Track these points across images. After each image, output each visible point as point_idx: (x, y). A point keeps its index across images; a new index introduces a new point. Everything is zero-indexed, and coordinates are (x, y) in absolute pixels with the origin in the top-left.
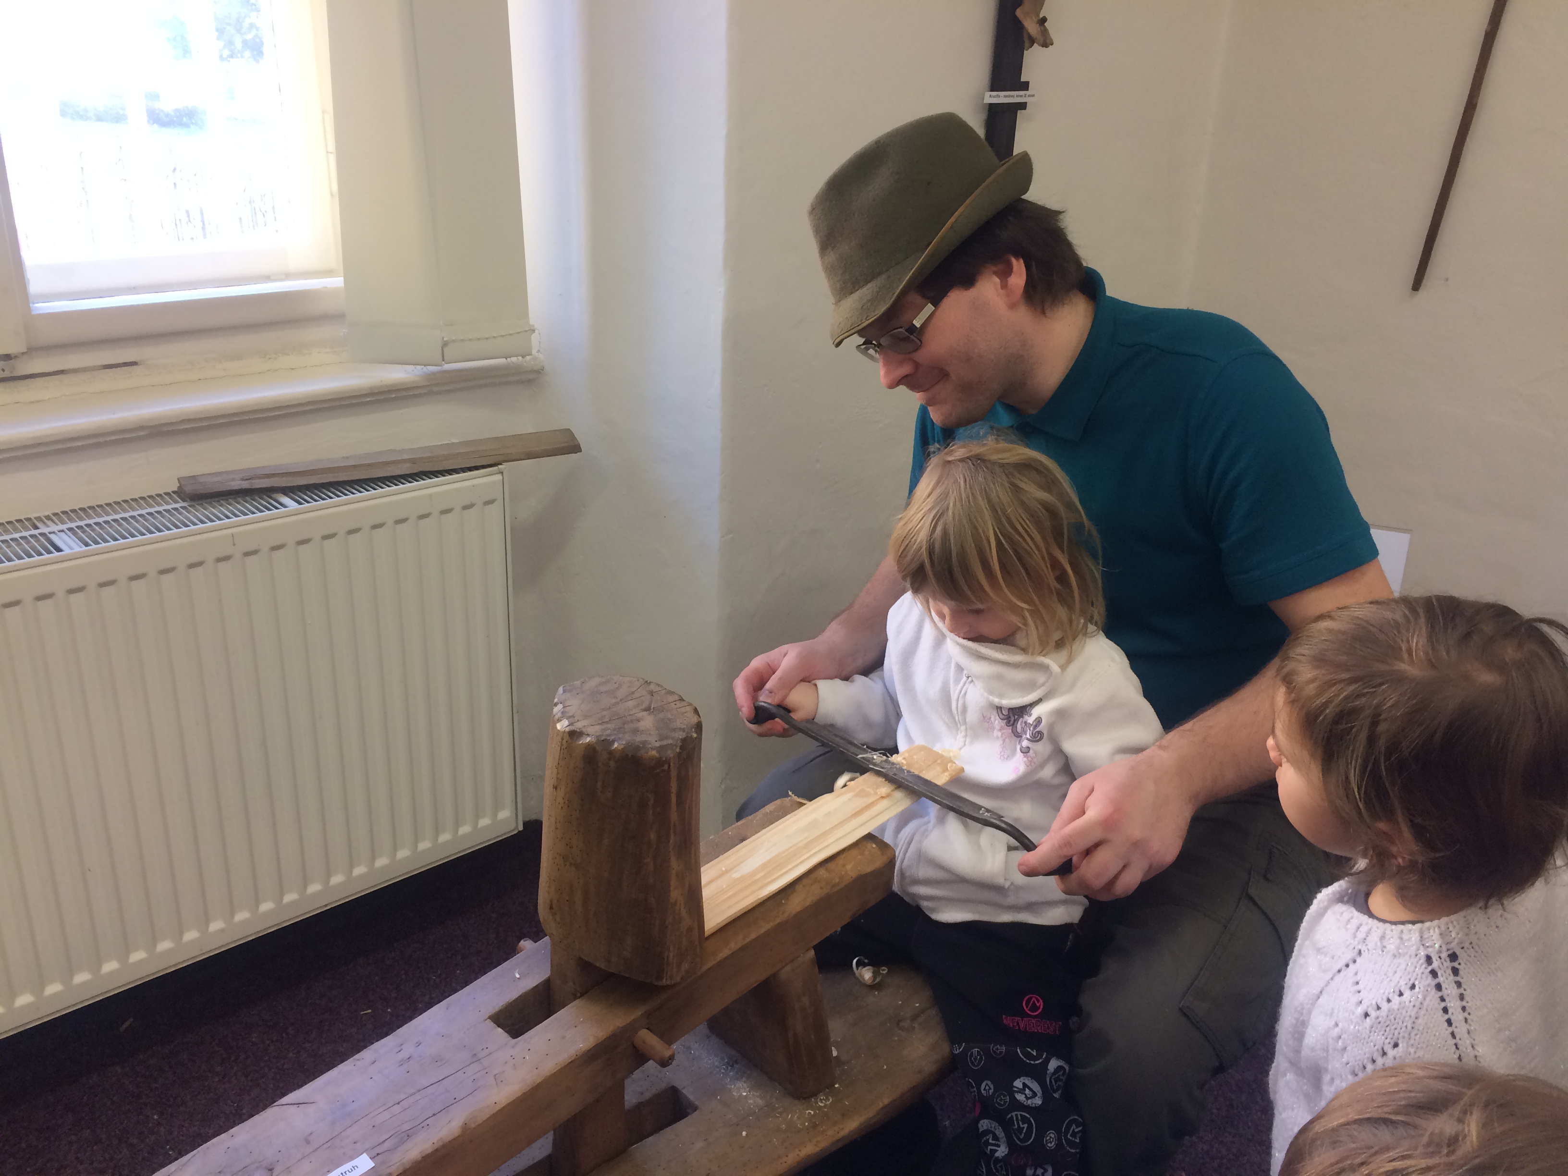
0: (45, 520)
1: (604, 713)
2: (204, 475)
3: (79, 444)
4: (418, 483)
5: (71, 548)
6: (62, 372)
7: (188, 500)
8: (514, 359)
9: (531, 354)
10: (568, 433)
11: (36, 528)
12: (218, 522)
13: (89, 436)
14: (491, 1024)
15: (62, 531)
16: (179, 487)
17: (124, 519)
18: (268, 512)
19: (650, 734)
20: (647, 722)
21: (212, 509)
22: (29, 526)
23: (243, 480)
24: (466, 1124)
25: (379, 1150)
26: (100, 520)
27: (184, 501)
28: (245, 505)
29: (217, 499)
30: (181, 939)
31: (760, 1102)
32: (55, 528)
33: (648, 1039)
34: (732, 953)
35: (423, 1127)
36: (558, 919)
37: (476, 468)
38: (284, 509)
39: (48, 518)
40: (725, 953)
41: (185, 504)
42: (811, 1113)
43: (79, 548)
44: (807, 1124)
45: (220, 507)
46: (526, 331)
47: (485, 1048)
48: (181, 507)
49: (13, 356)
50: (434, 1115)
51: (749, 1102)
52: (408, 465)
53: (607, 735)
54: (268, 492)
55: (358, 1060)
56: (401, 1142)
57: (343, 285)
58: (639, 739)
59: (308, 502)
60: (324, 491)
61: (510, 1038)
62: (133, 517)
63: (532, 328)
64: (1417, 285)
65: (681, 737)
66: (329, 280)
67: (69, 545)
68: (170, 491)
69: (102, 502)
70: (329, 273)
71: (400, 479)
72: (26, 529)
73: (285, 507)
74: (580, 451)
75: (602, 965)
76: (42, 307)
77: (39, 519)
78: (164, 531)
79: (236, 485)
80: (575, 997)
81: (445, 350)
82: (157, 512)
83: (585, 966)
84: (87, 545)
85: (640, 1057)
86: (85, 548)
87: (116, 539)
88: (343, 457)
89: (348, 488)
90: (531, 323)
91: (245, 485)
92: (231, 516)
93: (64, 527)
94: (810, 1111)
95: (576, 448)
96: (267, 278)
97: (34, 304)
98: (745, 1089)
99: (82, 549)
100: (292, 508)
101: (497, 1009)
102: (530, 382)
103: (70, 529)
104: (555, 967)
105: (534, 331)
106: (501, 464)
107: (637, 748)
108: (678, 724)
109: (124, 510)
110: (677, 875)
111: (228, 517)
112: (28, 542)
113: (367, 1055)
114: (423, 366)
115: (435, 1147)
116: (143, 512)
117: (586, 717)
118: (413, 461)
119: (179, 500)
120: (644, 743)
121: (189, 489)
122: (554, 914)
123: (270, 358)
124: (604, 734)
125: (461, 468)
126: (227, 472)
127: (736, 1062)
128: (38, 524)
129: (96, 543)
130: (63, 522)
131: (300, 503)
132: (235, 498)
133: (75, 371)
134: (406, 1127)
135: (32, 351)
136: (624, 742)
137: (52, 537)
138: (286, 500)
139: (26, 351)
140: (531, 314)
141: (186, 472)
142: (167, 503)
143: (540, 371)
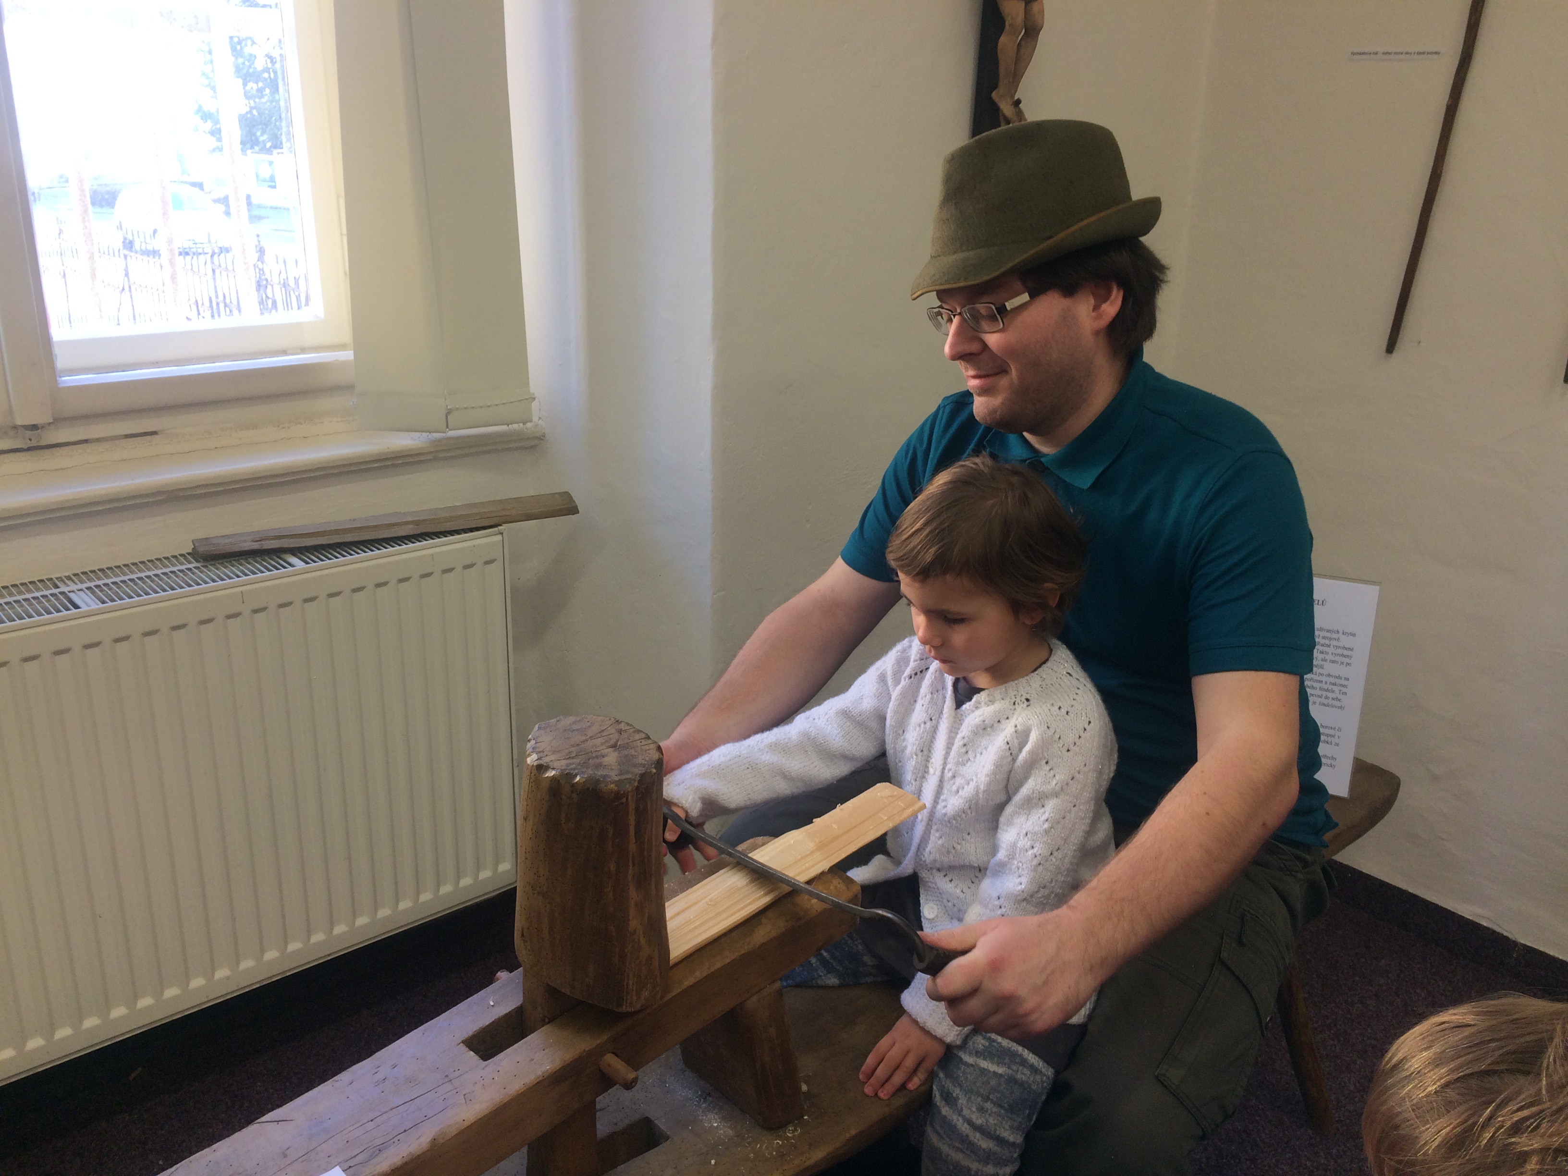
0: (67, 581)
1: (573, 749)
2: (217, 537)
3: (100, 508)
4: (421, 543)
5: (88, 606)
6: (86, 441)
7: (202, 560)
8: (515, 426)
9: (531, 421)
10: (567, 496)
11: (57, 587)
12: (229, 581)
13: (110, 501)
14: (463, 1048)
15: (81, 590)
16: (193, 549)
17: (140, 579)
18: (276, 572)
19: (612, 769)
20: (611, 758)
21: (223, 569)
22: (51, 586)
23: (253, 541)
24: (435, 1140)
25: (349, 1164)
26: (117, 580)
27: (197, 561)
28: (254, 565)
29: (229, 560)
30: (188, 986)
31: (731, 1132)
32: (73, 587)
33: (614, 1063)
34: (698, 982)
35: (394, 1142)
36: (529, 948)
37: (478, 529)
38: (291, 568)
39: (69, 578)
40: (690, 981)
41: (198, 565)
42: (779, 1143)
43: (95, 605)
44: (774, 1153)
45: (232, 568)
46: (527, 399)
47: (457, 1070)
48: (195, 568)
49: (39, 426)
50: (405, 1131)
51: (720, 1132)
52: (411, 526)
53: (571, 769)
54: (277, 553)
55: (337, 1081)
56: (373, 1157)
57: (353, 358)
58: (601, 772)
59: (315, 562)
60: (331, 551)
61: (481, 1061)
62: (148, 577)
63: (533, 397)
64: (1390, 348)
65: (640, 772)
66: (341, 353)
67: (87, 602)
68: (184, 552)
69: (120, 563)
70: (342, 347)
71: (403, 540)
72: (47, 588)
73: (293, 566)
74: (578, 512)
75: (566, 990)
76: (68, 380)
77: (60, 579)
78: (176, 589)
79: (247, 546)
80: (544, 1022)
81: (449, 417)
82: (171, 572)
83: (552, 992)
84: (103, 602)
85: (606, 1082)
86: (101, 605)
87: (131, 597)
88: (350, 520)
89: (354, 548)
90: (532, 390)
91: (256, 546)
92: (241, 574)
93: (83, 586)
94: (778, 1141)
95: (572, 510)
96: (284, 352)
97: (60, 377)
98: (716, 1120)
99: (98, 606)
100: (298, 567)
101: (470, 1033)
102: (533, 447)
103: (89, 588)
104: (527, 993)
105: (534, 399)
106: (500, 525)
107: (598, 781)
108: (640, 760)
109: (141, 571)
110: (636, 904)
111: (238, 576)
112: (49, 601)
113: (345, 1076)
114: (428, 433)
115: (405, 1160)
116: (159, 572)
117: (554, 752)
118: (416, 523)
119: (192, 560)
120: (605, 777)
121: (201, 549)
122: (525, 942)
123: (284, 428)
124: (569, 768)
125: (462, 530)
126: (240, 535)
127: (709, 1095)
128: (59, 584)
129: (113, 600)
130: (82, 582)
131: (307, 563)
132: (246, 559)
133: (98, 440)
134: (378, 1142)
135: (59, 421)
136: (586, 776)
137: (72, 595)
138: (294, 560)
139: (51, 421)
140: (531, 384)
141: (201, 534)
142: (182, 564)
143: (542, 437)
